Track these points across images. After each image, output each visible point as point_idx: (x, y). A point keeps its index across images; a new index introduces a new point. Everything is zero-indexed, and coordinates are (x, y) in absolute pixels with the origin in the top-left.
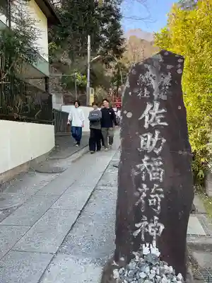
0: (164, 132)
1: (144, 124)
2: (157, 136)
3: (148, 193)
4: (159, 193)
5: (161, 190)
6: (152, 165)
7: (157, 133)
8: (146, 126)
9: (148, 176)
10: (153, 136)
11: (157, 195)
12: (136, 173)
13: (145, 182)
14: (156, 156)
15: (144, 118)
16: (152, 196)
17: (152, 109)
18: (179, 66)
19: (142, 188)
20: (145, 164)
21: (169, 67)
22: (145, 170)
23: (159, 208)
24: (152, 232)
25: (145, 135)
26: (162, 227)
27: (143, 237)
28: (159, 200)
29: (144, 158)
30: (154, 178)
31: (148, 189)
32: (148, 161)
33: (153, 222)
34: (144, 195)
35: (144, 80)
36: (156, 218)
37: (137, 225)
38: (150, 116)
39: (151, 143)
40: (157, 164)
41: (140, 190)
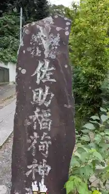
0: (53, 87)
1: (36, 80)
2: (47, 91)
3: (39, 140)
4: (47, 140)
5: (49, 137)
6: (42, 116)
7: (47, 88)
8: (38, 82)
9: (38, 126)
10: (44, 91)
11: (46, 142)
12: (29, 123)
13: (36, 131)
14: (45, 108)
15: (36, 75)
16: (41, 143)
17: (43, 66)
18: (67, 28)
19: (33, 136)
20: (37, 115)
21: (58, 29)
22: (36, 120)
23: (47, 152)
24: (41, 172)
25: (37, 90)
26: (49, 169)
27: (34, 177)
28: (47, 146)
29: (35, 110)
30: (44, 128)
31: (38, 137)
32: (39, 113)
33: (42, 164)
34: (35, 142)
35: (36, 40)
36: (44, 161)
37: (29, 167)
38: (42, 73)
39: (42, 96)
40: (46, 115)
41: (31, 137)
